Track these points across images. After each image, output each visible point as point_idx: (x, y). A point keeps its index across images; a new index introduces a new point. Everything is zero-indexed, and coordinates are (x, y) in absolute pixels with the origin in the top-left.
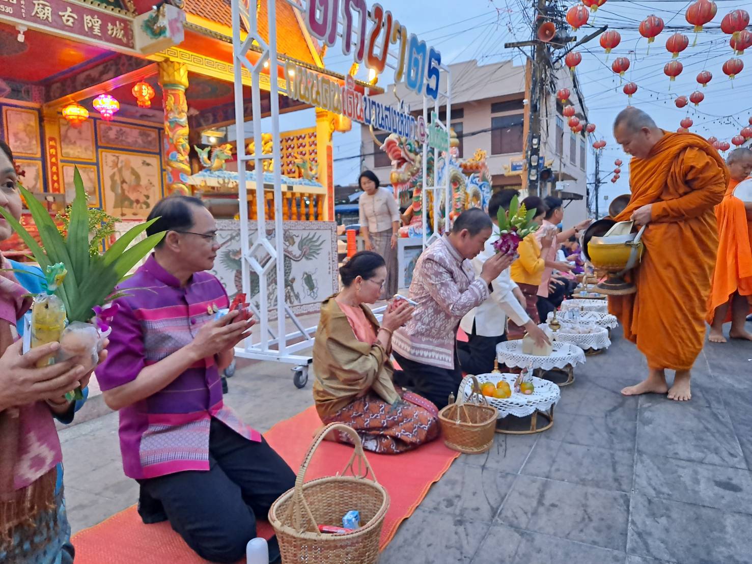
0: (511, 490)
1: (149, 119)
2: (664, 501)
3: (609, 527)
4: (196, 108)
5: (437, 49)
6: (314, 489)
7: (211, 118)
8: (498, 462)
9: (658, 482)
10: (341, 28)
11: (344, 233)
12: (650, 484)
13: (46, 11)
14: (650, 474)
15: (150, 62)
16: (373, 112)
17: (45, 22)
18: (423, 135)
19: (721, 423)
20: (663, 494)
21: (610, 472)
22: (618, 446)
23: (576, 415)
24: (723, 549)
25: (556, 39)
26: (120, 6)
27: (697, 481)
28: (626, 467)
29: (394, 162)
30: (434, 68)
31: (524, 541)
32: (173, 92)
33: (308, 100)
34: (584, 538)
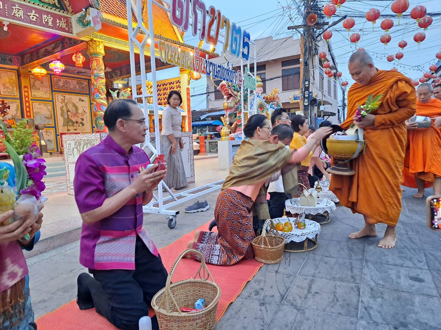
0: (292, 284)
1: (82, 74)
2: (380, 289)
3: (348, 305)
4: (110, 67)
5: (247, 31)
6: (178, 287)
7: (119, 73)
8: (285, 268)
9: (377, 278)
10: (191, 21)
11: (198, 138)
12: (372, 280)
13: (20, 13)
14: (372, 273)
15: (82, 41)
16: (211, 68)
17: (20, 19)
18: (241, 81)
19: (414, 243)
20: (380, 284)
21: (349, 273)
22: (354, 258)
23: (331, 240)
24: (413, 316)
25: (317, 24)
26: (63, 9)
27: (399, 277)
28: (358, 270)
29: (225, 97)
30: (246, 42)
31: (299, 314)
32: (96, 58)
33: (172, 62)
34: (334, 311)
